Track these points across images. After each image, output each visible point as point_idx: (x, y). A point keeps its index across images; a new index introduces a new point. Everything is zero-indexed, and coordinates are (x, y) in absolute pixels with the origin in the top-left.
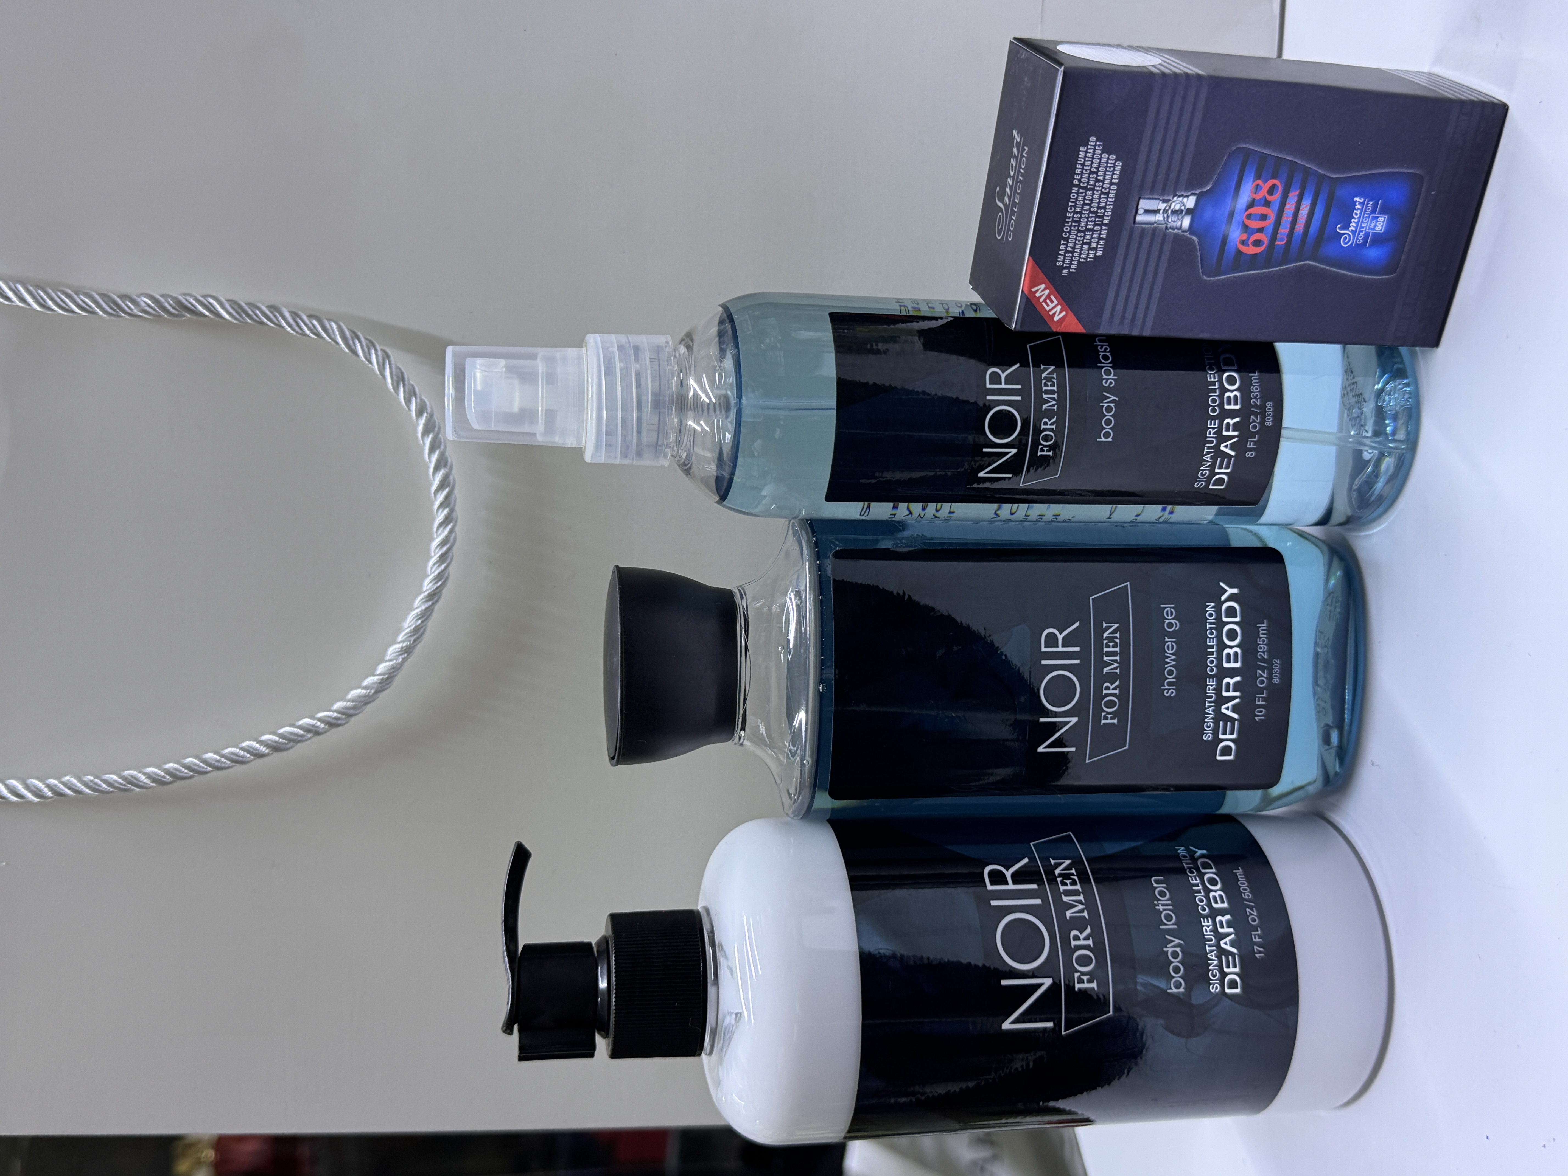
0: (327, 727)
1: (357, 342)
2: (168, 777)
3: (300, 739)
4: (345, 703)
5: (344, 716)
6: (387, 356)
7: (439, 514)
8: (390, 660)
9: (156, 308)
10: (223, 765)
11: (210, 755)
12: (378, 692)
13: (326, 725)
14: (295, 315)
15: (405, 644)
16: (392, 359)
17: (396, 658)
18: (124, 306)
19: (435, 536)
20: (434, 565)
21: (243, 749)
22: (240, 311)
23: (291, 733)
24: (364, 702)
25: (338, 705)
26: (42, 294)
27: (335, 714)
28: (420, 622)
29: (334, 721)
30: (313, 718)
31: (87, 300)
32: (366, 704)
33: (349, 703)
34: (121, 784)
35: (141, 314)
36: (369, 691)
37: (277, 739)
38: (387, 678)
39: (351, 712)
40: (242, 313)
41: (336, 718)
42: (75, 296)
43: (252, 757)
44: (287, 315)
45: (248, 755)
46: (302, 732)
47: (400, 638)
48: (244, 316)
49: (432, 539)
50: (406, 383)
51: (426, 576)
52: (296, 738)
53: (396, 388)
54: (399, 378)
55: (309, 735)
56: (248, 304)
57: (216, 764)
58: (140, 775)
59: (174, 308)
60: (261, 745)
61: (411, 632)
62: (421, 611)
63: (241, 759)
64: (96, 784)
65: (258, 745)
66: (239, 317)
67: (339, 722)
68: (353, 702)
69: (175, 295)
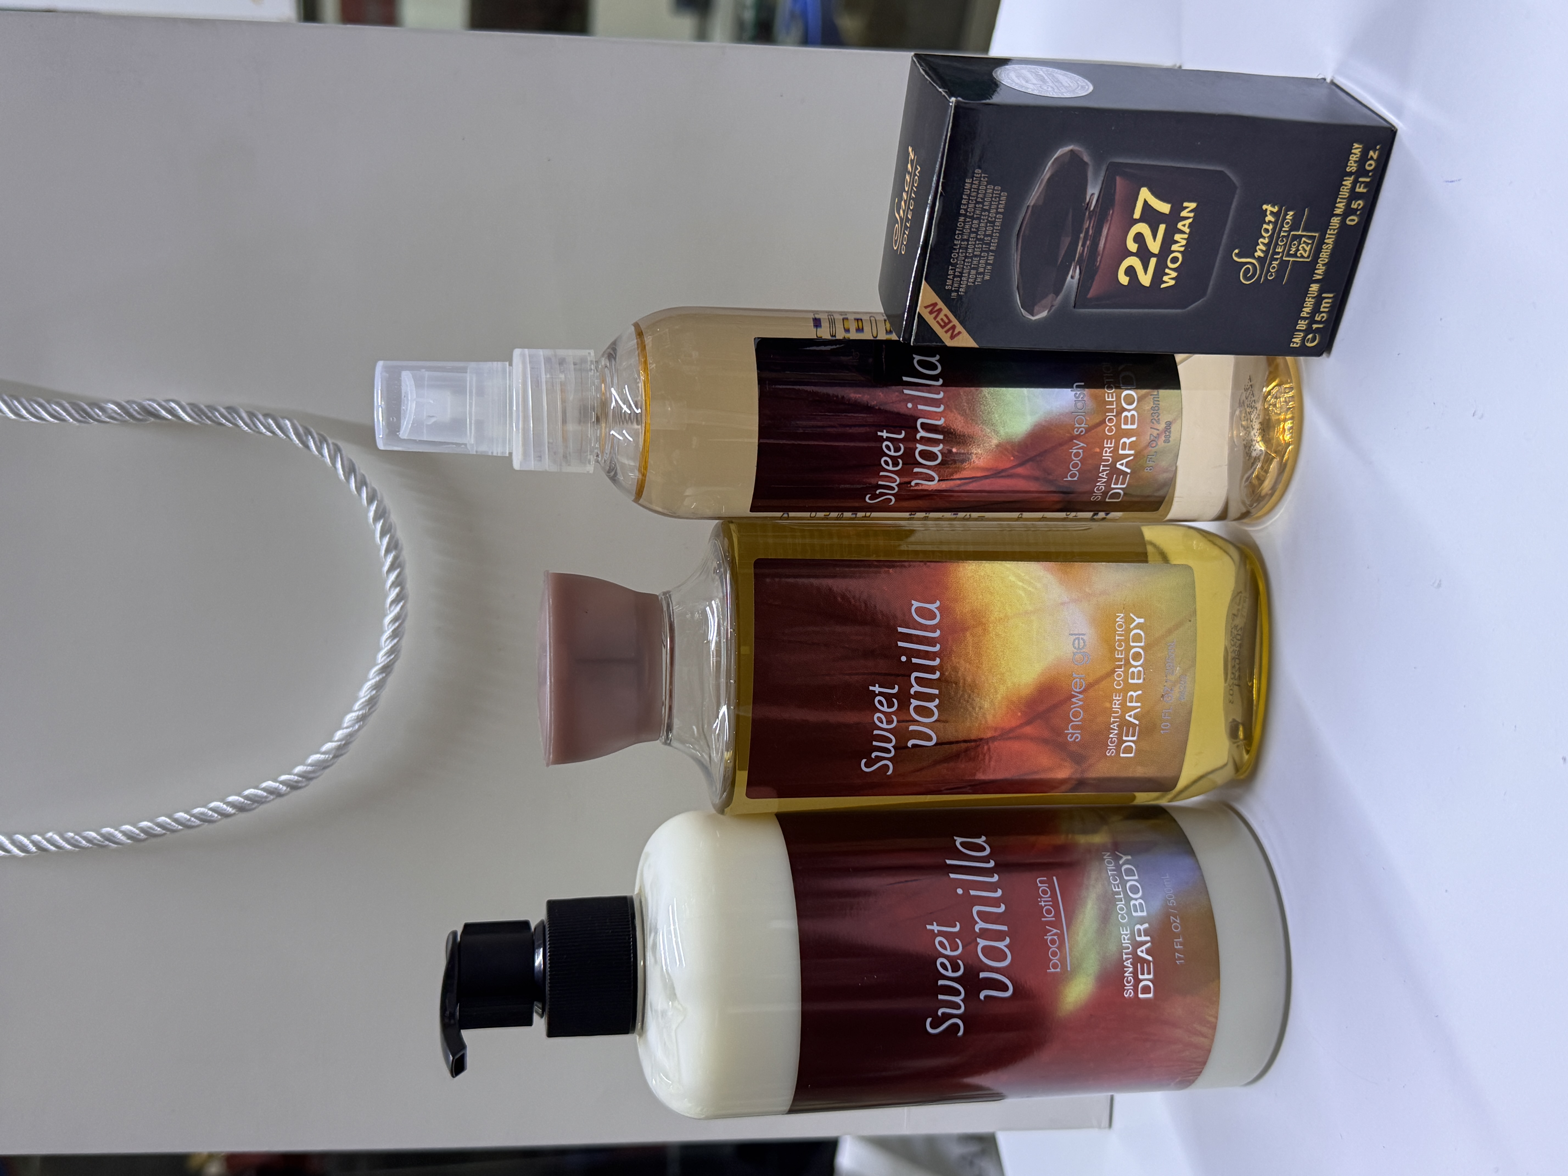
0: (289, 789)
1: (310, 438)
2: (142, 835)
3: (263, 800)
4: (305, 767)
5: (304, 779)
6: (338, 449)
7: (392, 591)
8: (347, 728)
9: (122, 413)
10: (193, 824)
11: (181, 815)
12: (336, 757)
13: (287, 787)
14: (251, 415)
15: (361, 713)
16: (344, 452)
17: (352, 726)
18: (92, 413)
19: (388, 612)
20: (387, 639)
21: (211, 809)
22: (200, 414)
23: (256, 795)
24: (322, 766)
25: (299, 769)
26: (16, 404)
27: (296, 778)
28: (374, 692)
29: (295, 784)
30: (275, 780)
31: (58, 409)
32: (325, 768)
33: (309, 768)
34: (100, 841)
35: (108, 420)
36: (327, 756)
37: (242, 800)
38: (345, 745)
39: (312, 775)
40: (202, 416)
41: (297, 782)
42: (47, 406)
43: (219, 817)
44: (244, 415)
45: (216, 815)
46: (265, 794)
47: (357, 706)
48: (204, 418)
49: (385, 615)
50: (357, 473)
51: (380, 649)
52: (259, 799)
53: (348, 479)
54: (350, 470)
55: (272, 797)
56: (208, 407)
57: (187, 823)
58: (116, 833)
59: (139, 413)
60: (227, 806)
61: (366, 701)
62: (376, 682)
63: (209, 818)
64: (77, 841)
65: (225, 806)
66: (200, 420)
67: (300, 785)
68: (312, 766)
69: (140, 401)
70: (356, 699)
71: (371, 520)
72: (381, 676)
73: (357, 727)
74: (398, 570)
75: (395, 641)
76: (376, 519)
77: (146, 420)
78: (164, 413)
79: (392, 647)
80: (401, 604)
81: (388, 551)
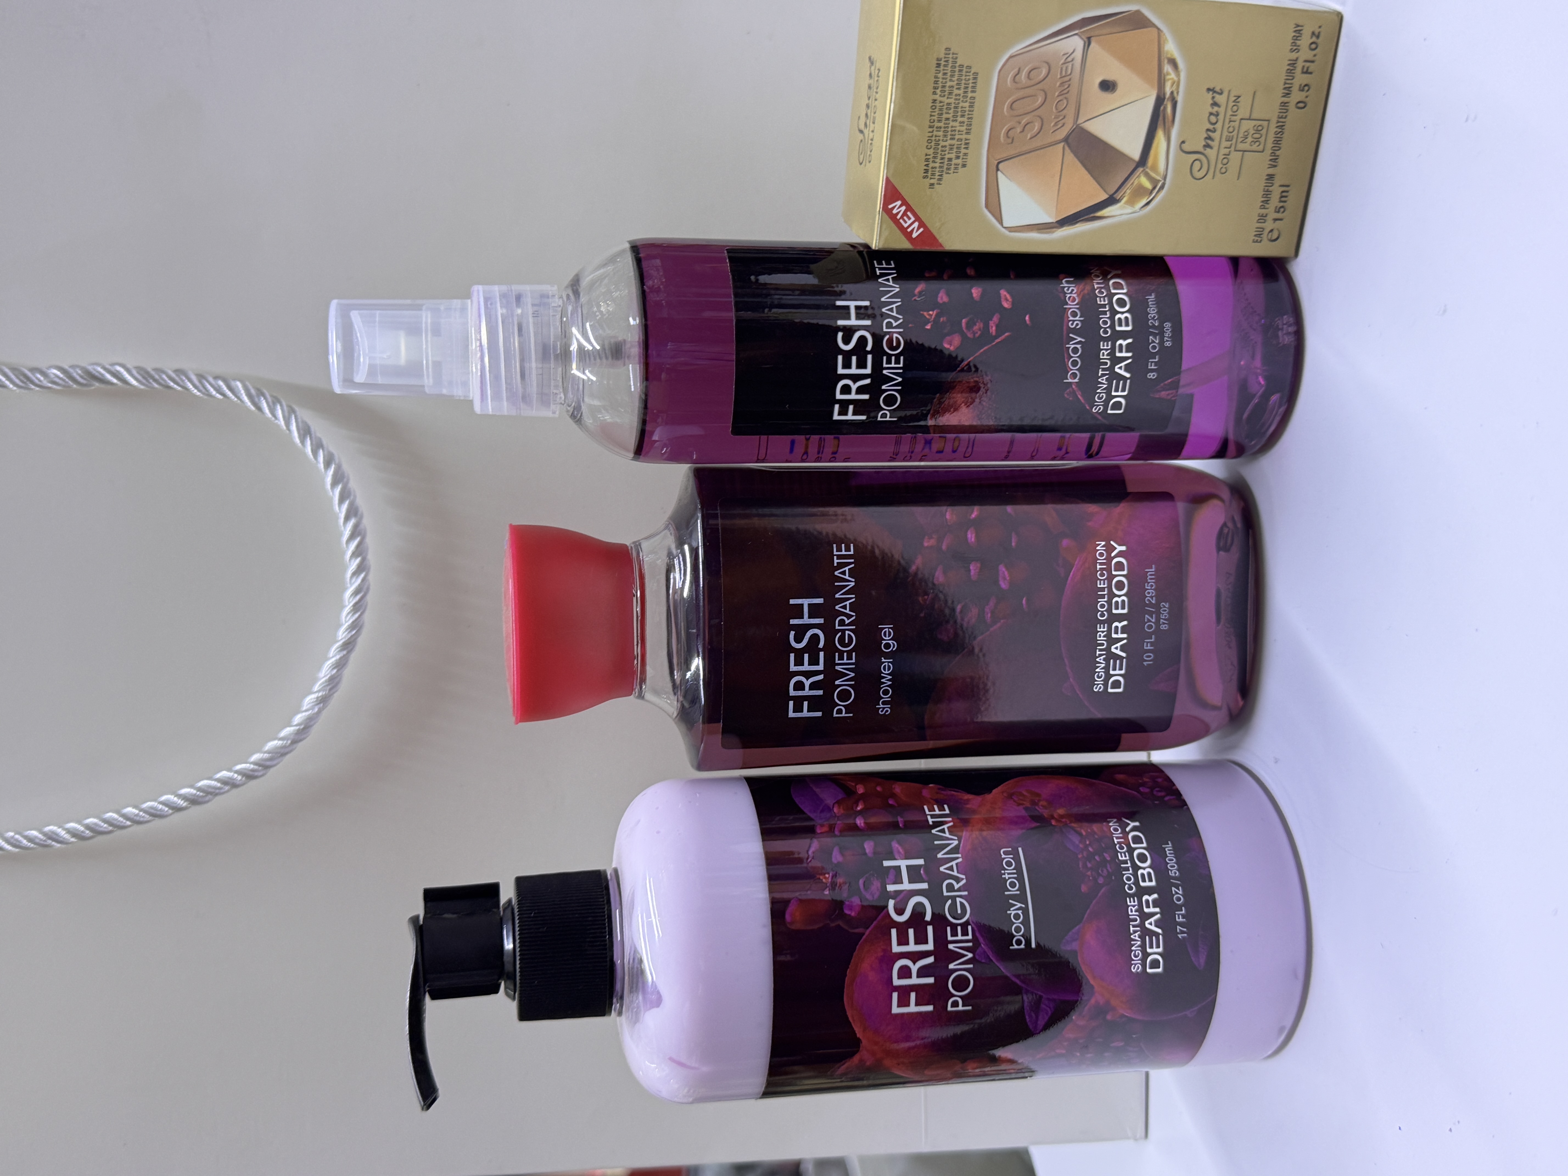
70: (315, 680)
71: (329, 487)
72: (342, 654)
73: (316, 710)
74: (358, 539)
75: (357, 615)
76: (334, 484)
77: (91, 385)
78: (109, 377)
79: (353, 622)
80: (362, 575)
81: (347, 518)
